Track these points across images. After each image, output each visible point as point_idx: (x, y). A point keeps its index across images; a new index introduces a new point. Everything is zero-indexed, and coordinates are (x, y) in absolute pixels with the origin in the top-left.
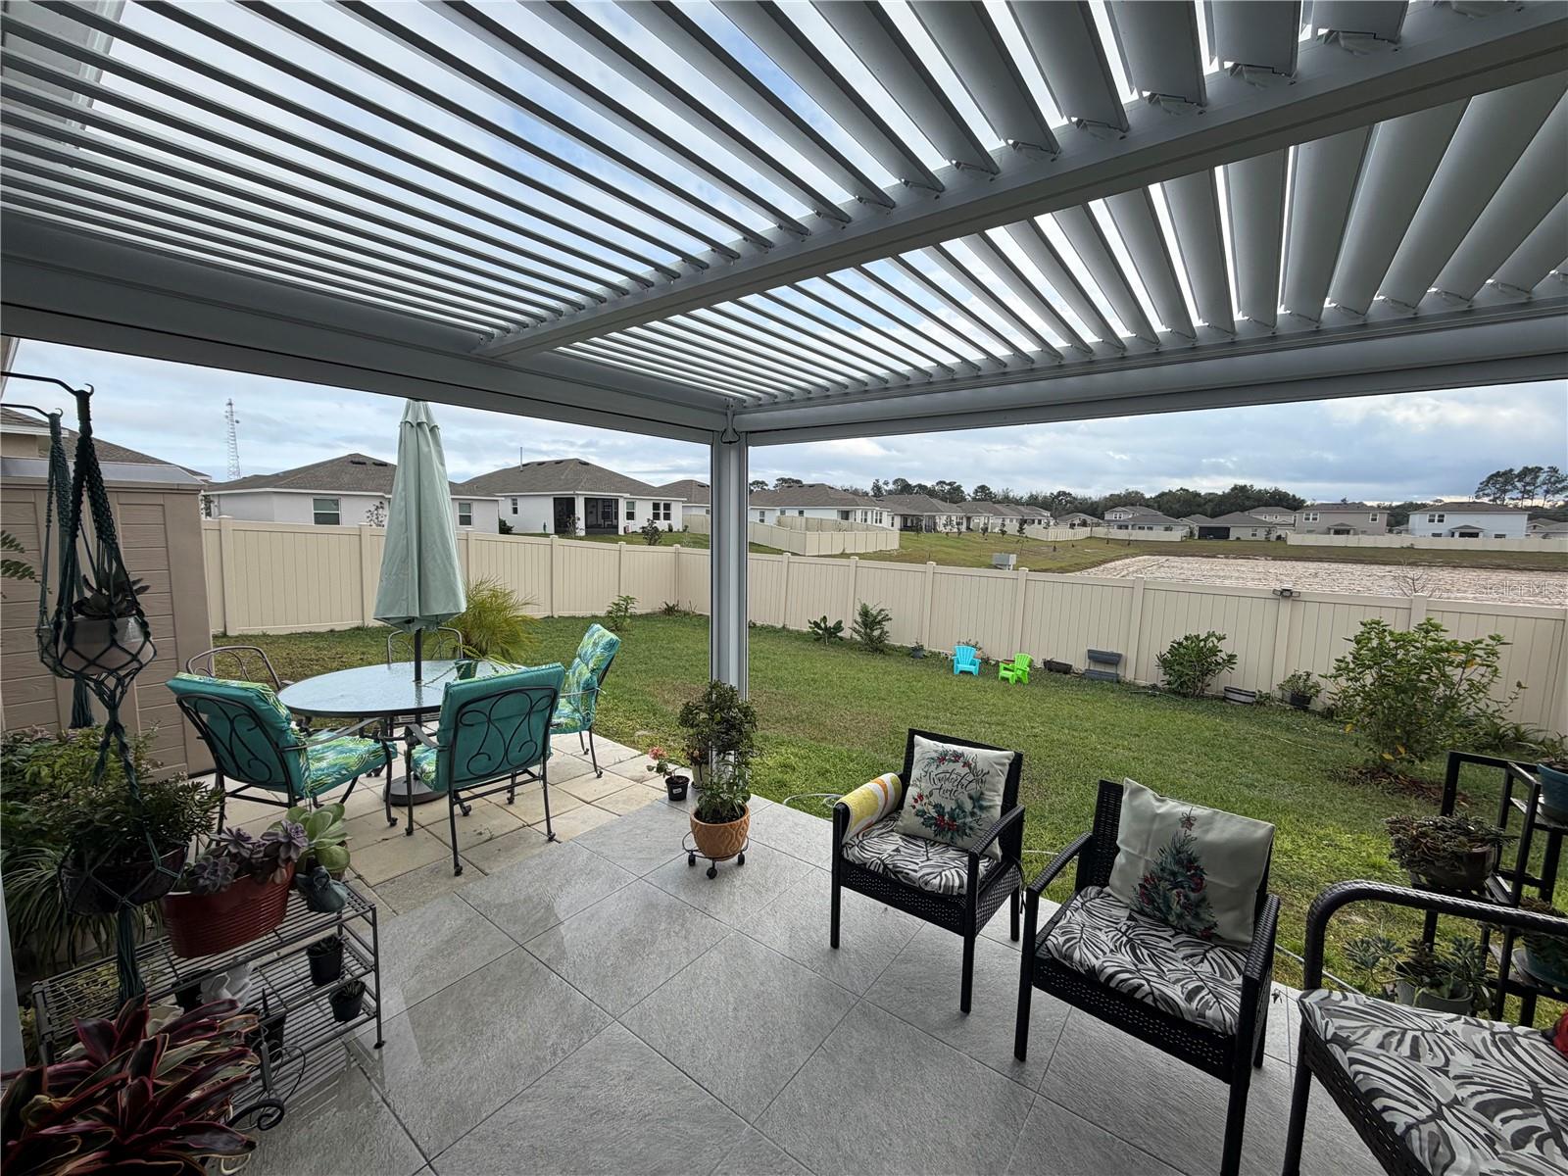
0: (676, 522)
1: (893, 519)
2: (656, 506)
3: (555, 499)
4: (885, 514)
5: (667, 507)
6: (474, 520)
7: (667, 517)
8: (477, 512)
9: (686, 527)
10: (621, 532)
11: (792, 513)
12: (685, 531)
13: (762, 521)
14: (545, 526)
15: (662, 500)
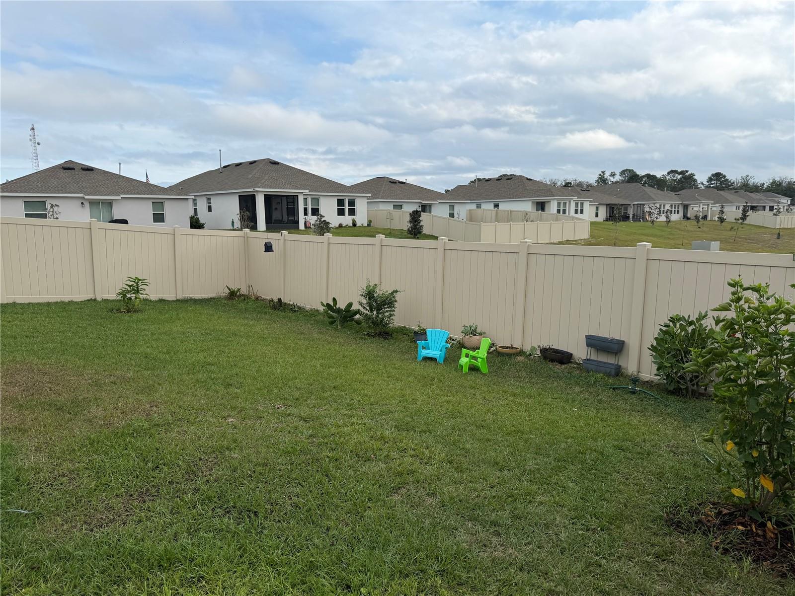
0: (361, 217)
1: (597, 209)
2: (341, 202)
3: (239, 196)
4: (586, 206)
5: (352, 203)
6: (166, 218)
7: (352, 212)
8: (169, 210)
9: (370, 221)
10: (302, 226)
11: (488, 206)
12: (369, 225)
13: (452, 215)
14: (233, 222)
15: (346, 196)
